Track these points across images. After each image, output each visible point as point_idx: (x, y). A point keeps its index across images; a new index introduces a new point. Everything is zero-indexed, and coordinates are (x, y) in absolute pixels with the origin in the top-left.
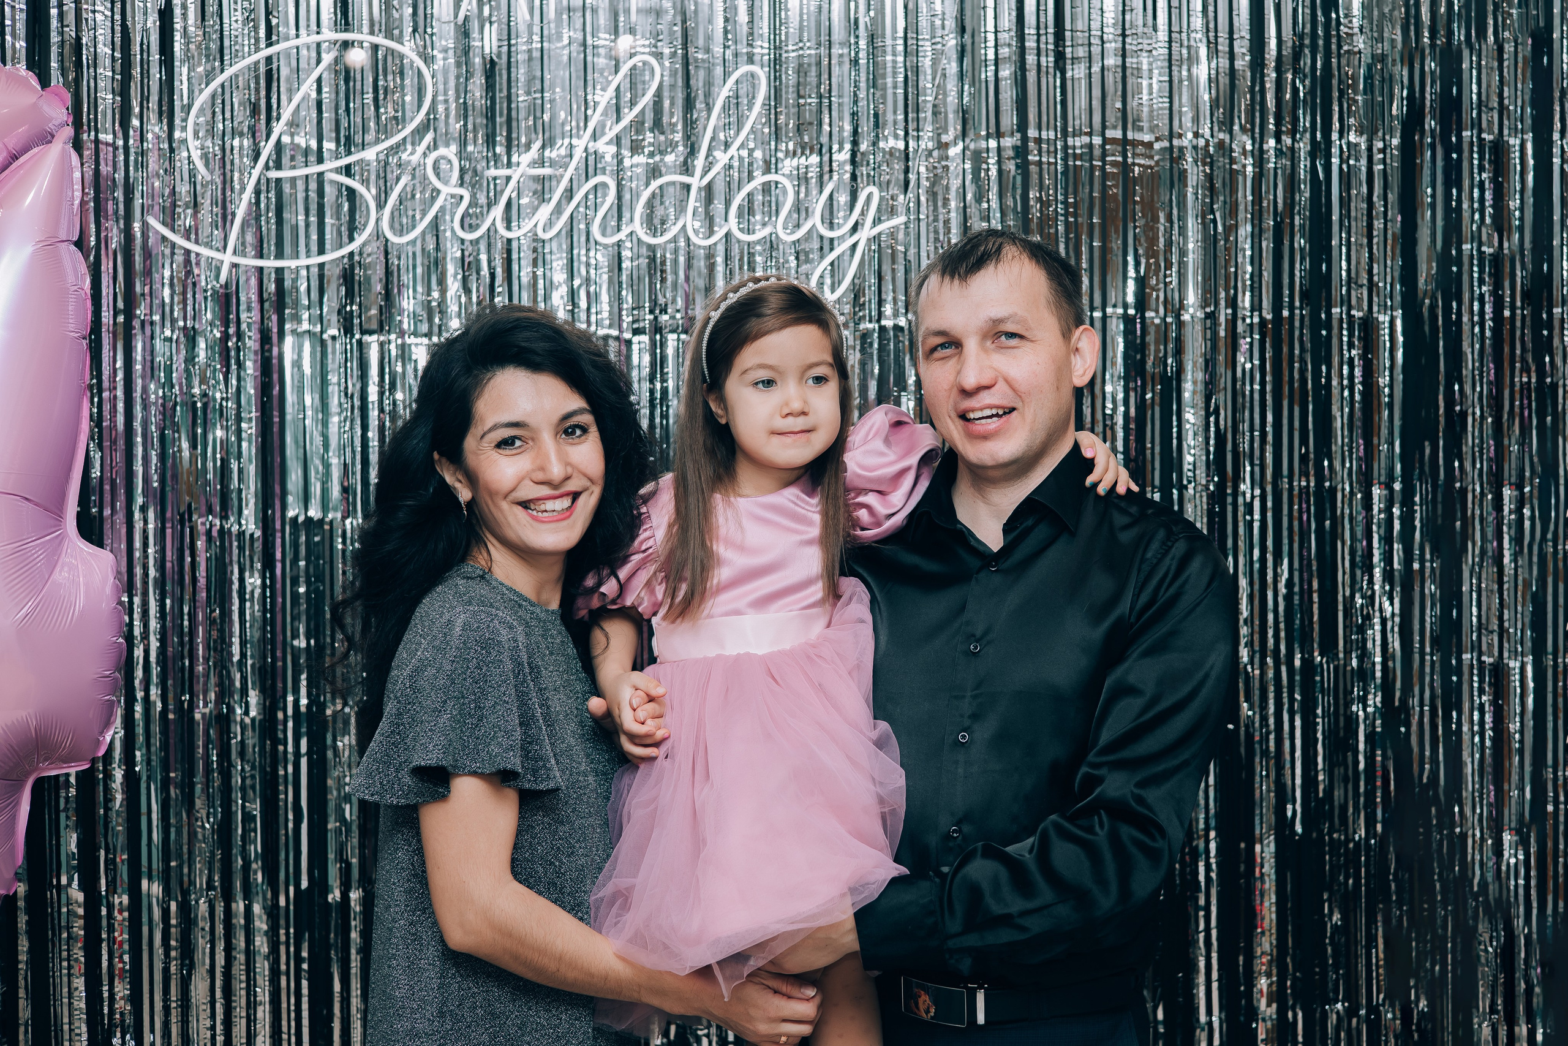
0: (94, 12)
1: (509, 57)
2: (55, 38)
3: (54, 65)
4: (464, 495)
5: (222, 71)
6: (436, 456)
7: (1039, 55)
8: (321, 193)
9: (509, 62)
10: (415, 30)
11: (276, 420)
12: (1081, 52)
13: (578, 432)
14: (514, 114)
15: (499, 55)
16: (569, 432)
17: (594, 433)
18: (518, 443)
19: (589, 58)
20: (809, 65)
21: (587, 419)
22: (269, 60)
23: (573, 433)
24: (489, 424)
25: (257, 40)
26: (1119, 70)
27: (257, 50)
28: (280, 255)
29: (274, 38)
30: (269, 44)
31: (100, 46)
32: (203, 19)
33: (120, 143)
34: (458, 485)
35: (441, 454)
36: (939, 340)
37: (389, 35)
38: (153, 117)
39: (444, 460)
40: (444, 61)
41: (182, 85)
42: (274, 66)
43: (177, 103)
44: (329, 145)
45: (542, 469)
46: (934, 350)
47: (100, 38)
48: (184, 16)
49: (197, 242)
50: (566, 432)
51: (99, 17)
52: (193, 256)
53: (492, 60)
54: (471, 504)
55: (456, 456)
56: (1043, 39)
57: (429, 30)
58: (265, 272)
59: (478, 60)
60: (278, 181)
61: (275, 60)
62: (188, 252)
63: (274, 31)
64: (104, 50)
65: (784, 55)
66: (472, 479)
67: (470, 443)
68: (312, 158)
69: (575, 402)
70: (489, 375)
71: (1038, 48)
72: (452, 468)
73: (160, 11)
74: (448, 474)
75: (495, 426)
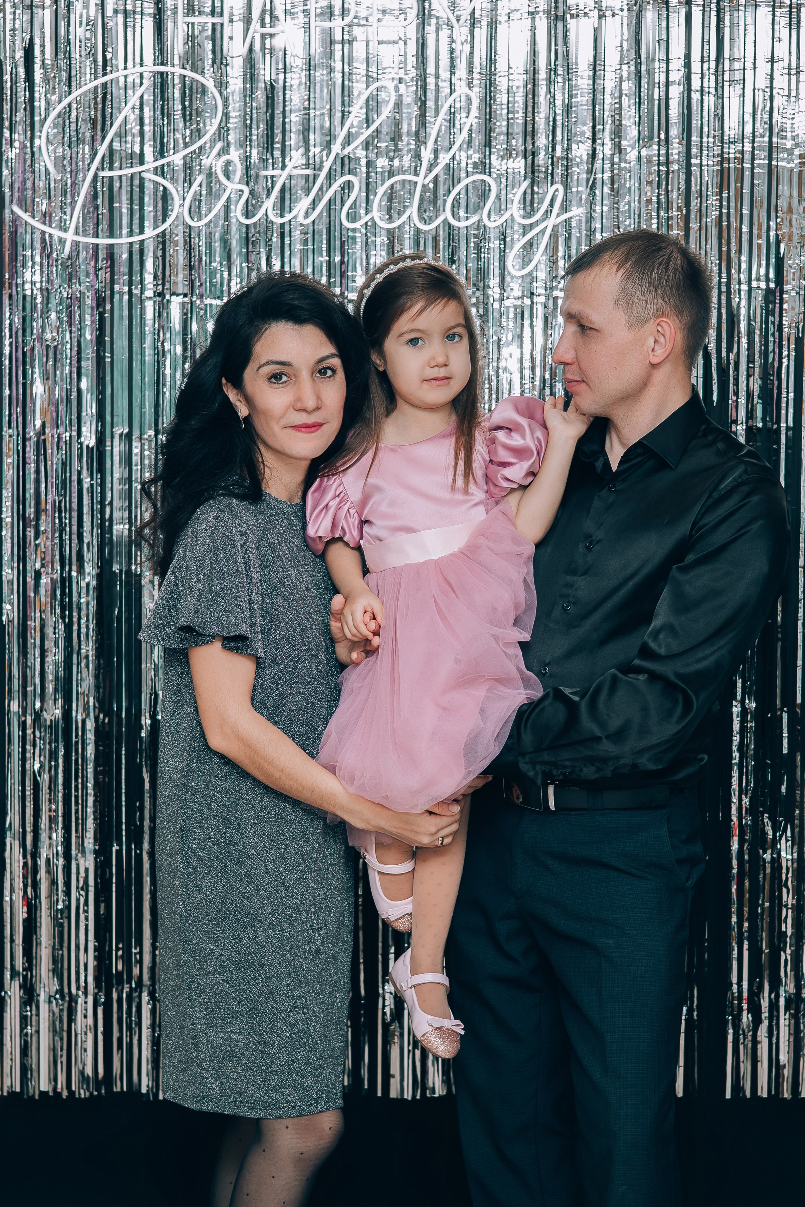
1: (285, 82)
4: (243, 411)
5: (70, 93)
6: (224, 381)
7: (702, 78)
8: (142, 186)
9: (285, 86)
10: (214, 62)
11: (108, 360)
12: (738, 76)
13: (329, 373)
14: (287, 126)
15: (276, 81)
16: (322, 372)
17: (340, 375)
18: (284, 378)
19: (346, 83)
20: (518, 87)
21: (336, 362)
22: (104, 85)
23: (325, 373)
24: (264, 361)
25: (96, 70)
26: (768, 90)
27: (96, 78)
28: (111, 235)
29: (109, 68)
30: (105, 74)
32: (56, 55)
34: (238, 404)
35: (228, 379)
37: (194, 69)
38: (20, 128)
39: (229, 385)
40: (236, 83)
41: (40, 104)
42: (109, 90)
43: (37, 119)
44: (149, 150)
45: (301, 398)
48: (43, 52)
49: (50, 226)
50: (320, 372)
52: (47, 236)
53: (272, 84)
54: (247, 419)
55: (238, 383)
56: (706, 65)
57: (224, 61)
58: (100, 247)
59: (262, 85)
60: (111, 178)
61: (109, 85)
62: (43, 233)
63: (109, 63)
65: (498, 79)
66: (249, 401)
67: (248, 374)
68: (136, 160)
69: (329, 349)
70: (266, 326)
71: (702, 73)
72: (235, 391)
73: (25, 49)
74: (232, 395)
75: (268, 363)
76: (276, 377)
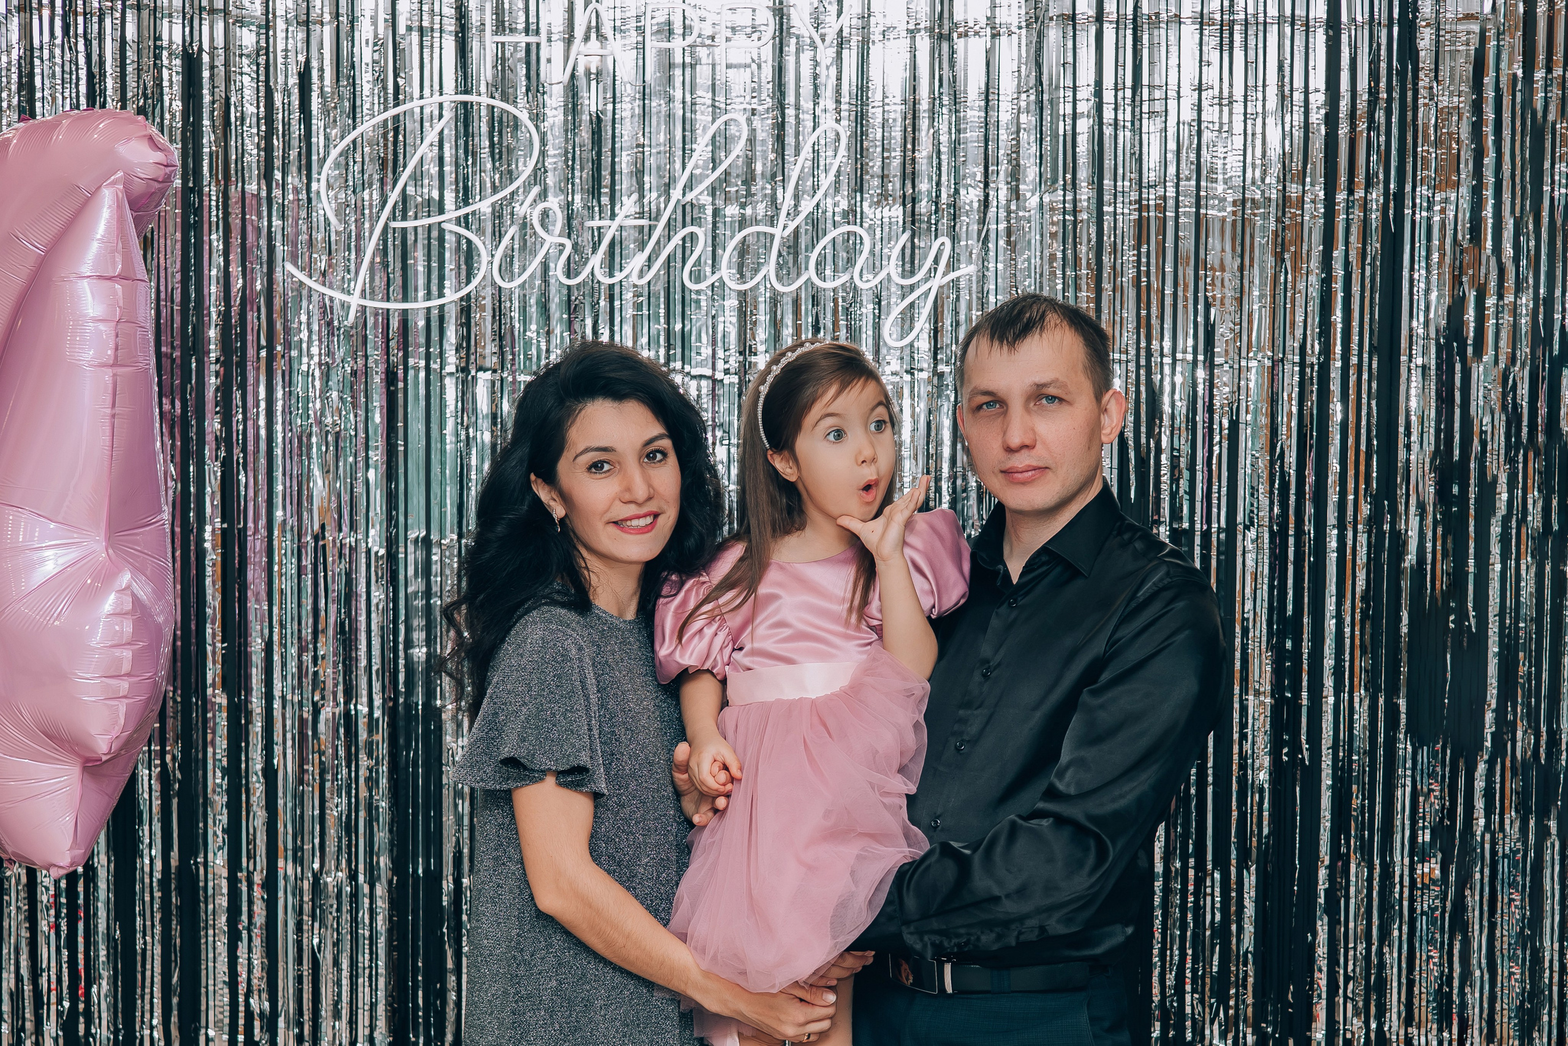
0: (241, 74)
1: (614, 113)
2: (207, 99)
3: (206, 122)
4: (558, 511)
5: (354, 128)
6: (533, 477)
7: (1116, 110)
8: (441, 240)
9: (614, 119)
10: (528, 90)
12: (1158, 106)
13: (659, 456)
14: (617, 167)
15: (603, 112)
16: (651, 456)
17: (672, 459)
18: (606, 467)
19: (688, 115)
20: (894, 120)
21: (666, 443)
22: (396, 118)
23: (655, 457)
24: (581, 448)
25: (386, 100)
26: (1195, 124)
27: (386, 109)
28: (405, 299)
29: (401, 97)
30: (396, 105)
31: (247, 105)
32: (338, 80)
33: (264, 194)
34: (552, 503)
35: (537, 475)
36: (986, 399)
37: (505, 98)
38: (294, 169)
39: (540, 481)
40: (555, 115)
41: (319, 140)
42: (402, 124)
43: (314, 158)
44: (449, 197)
45: (628, 489)
46: (979, 407)
47: (247, 97)
48: (321, 78)
49: (331, 287)
50: (648, 456)
51: (246, 79)
52: (327, 300)
53: (598, 117)
56: (1120, 94)
57: (541, 89)
58: (391, 313)
59: (585, 117)
60: (404, 231)
61: (401, 118)
62: (322, 296)
63: (401, 91)
64: (250, 109)
65: (871, 110)
66: (566, 498)
67: (563, 466)
68: (434, 208)
69: (657, 429)
70: (580, 406)
71: (1116, 103)
72: (547, 488)
73: (299, 73)
74: (543, 493)
75: (587, 450)
76: (596, 467)
